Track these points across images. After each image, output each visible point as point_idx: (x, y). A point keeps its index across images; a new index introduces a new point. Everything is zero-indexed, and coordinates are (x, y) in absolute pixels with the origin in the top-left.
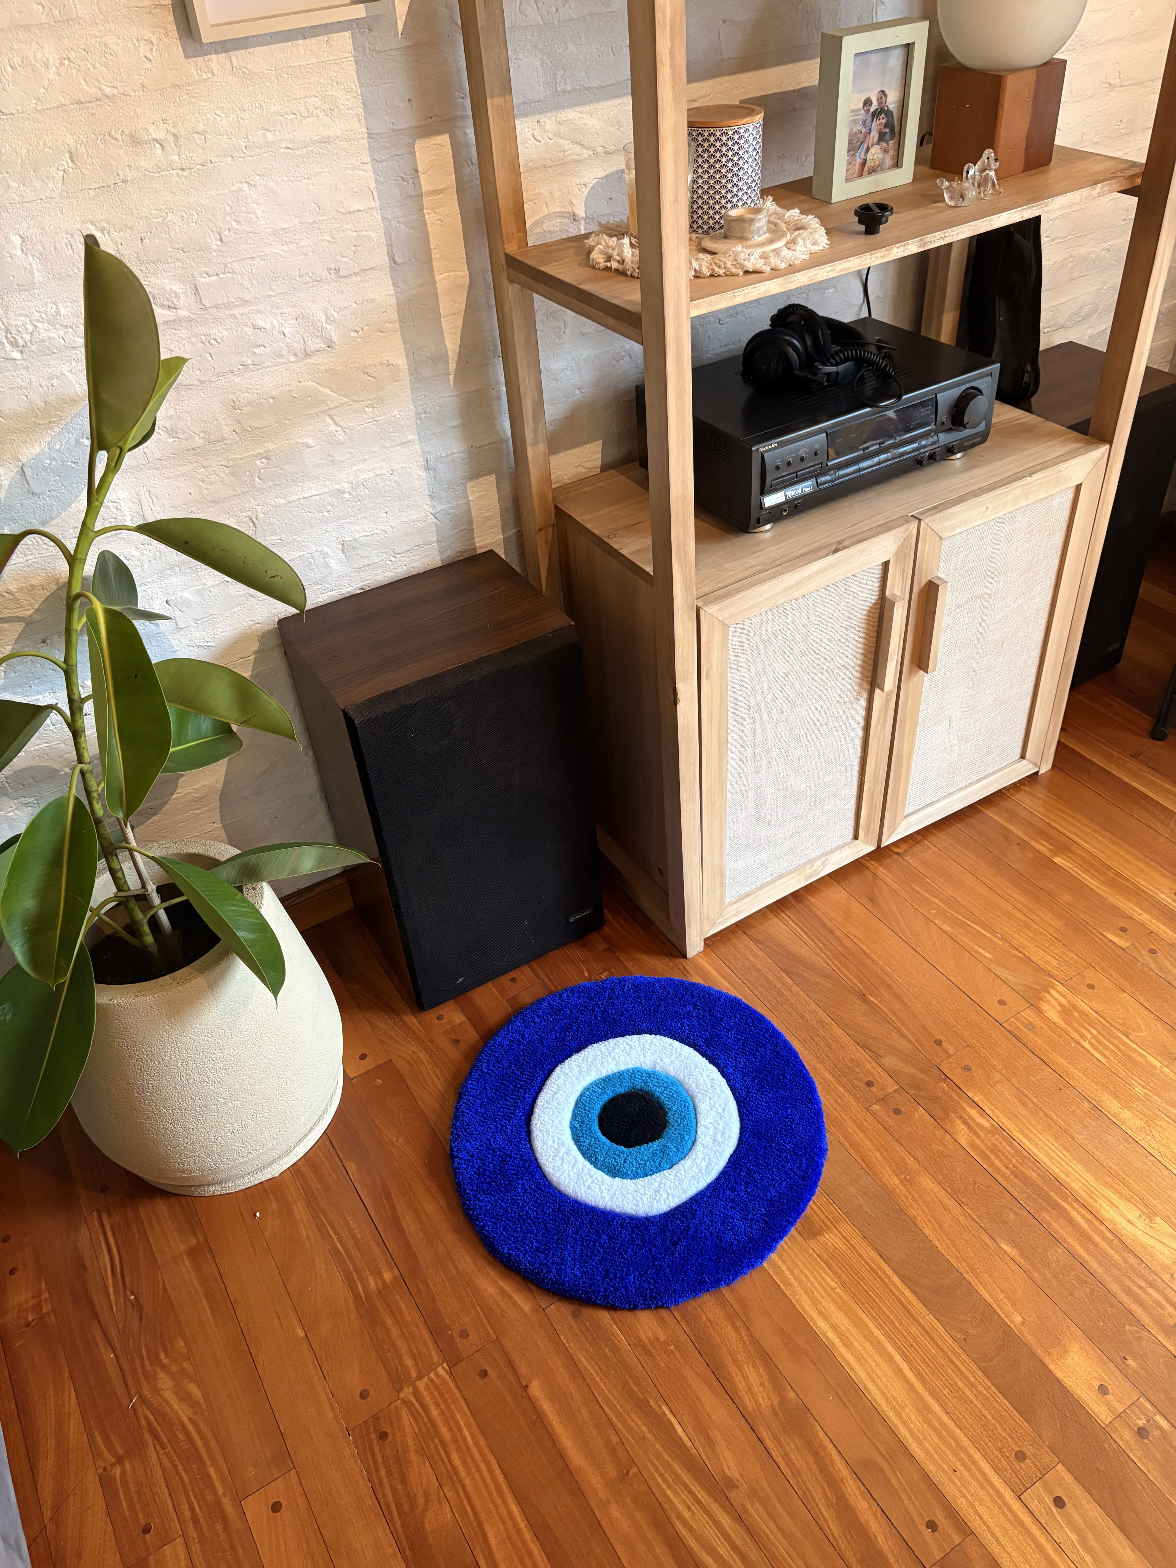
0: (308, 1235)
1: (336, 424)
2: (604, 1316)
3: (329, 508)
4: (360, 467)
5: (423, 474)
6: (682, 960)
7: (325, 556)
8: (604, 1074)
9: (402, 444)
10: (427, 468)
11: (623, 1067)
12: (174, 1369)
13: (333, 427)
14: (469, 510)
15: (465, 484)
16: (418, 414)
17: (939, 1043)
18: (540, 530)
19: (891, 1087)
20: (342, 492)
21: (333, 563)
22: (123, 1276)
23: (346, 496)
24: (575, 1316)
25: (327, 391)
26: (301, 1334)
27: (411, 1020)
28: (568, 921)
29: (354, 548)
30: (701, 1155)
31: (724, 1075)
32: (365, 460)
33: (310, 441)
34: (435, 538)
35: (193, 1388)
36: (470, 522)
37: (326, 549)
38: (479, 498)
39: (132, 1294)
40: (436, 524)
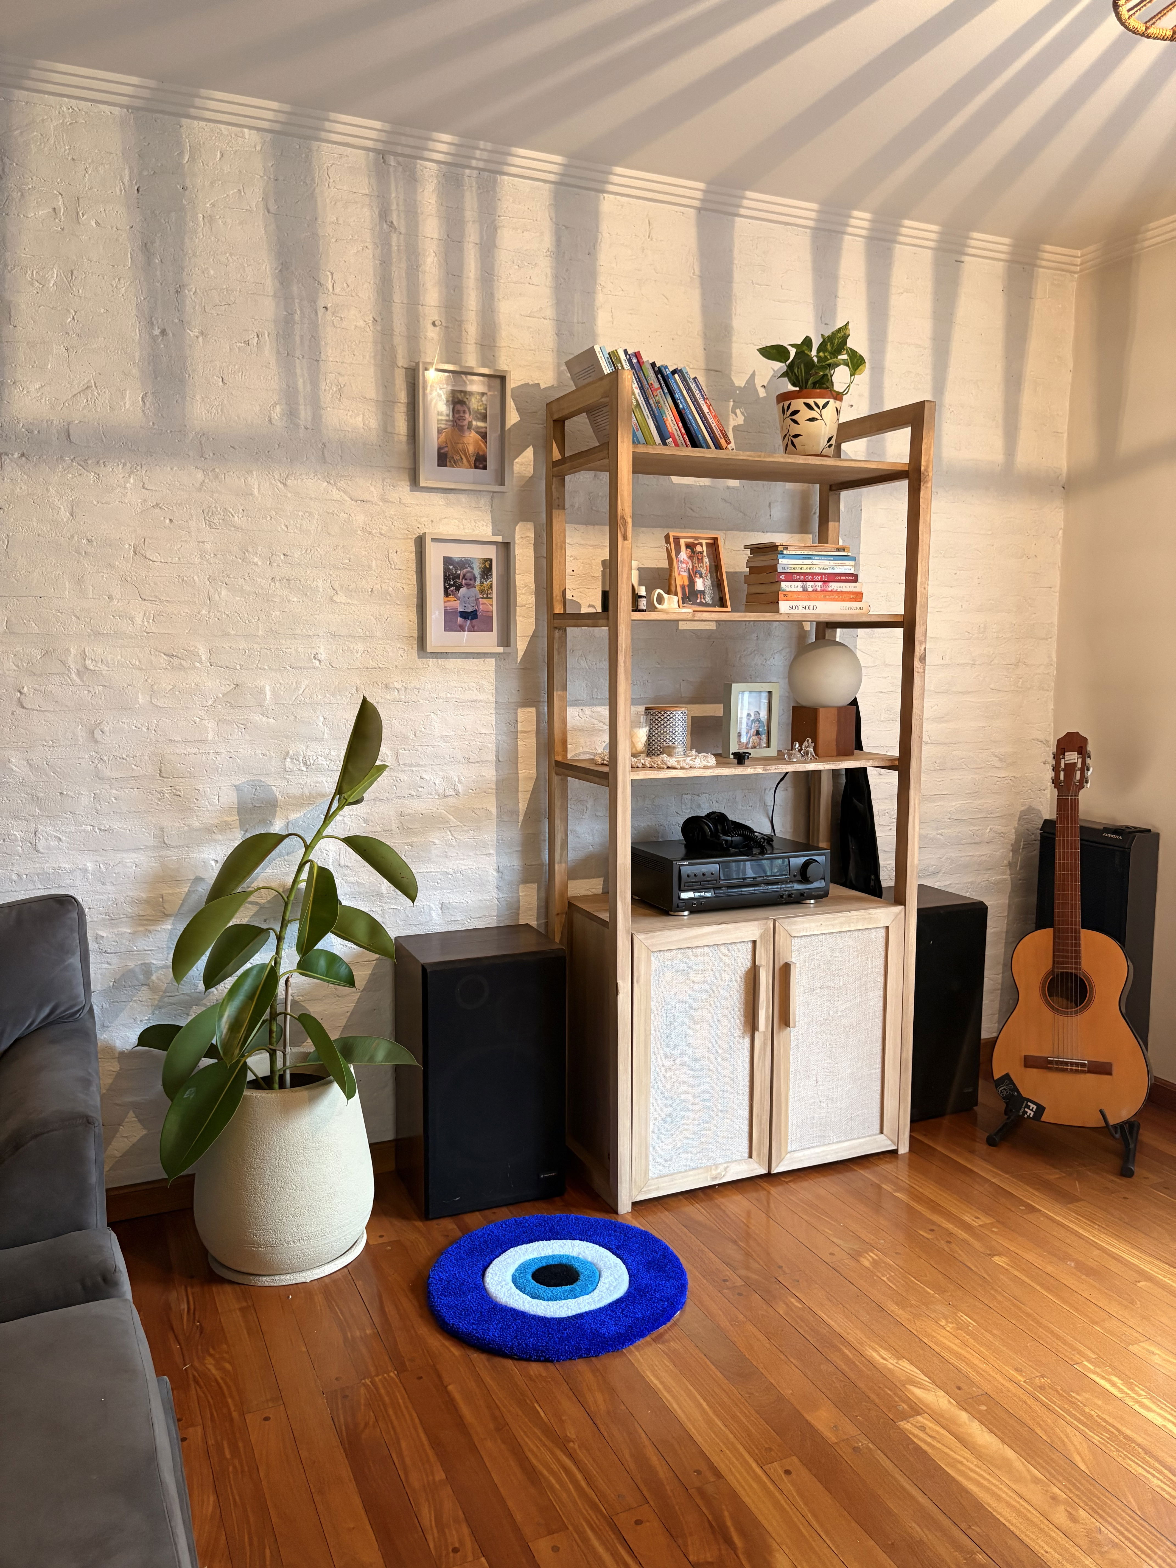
1: (453, 836)
3: (439, 881)
4: (461, 862)
5: (495, 874)
6: (615, 1215)
7: (430, 909)
9: (487, 854)
10: (498, 871)
11: (556, 1253)
12: (217, 1356)
13: (450, 837)
14: (519, 901)
15: (518, 885)
16: (498, 840)
17: (780, 1267)
18: (558, 914)
19: (739, 1283)
20: (448, 874)
21: (434, 914)
22: (194, 1314)
23: (450, 876)
25: (451, 817)
27: (419, 1224)
28: (539, 1176)
29: (448, 908)
30: (597, 1295)
31: (624, 1263)
32: (464, 859)
33: (437, 842)
34: (495, 914)
35: (228, 1366)
36: (518, 909)
37: (432, 905)
38: (526, 895)
39: (198, 1322)
40: (498, 905)
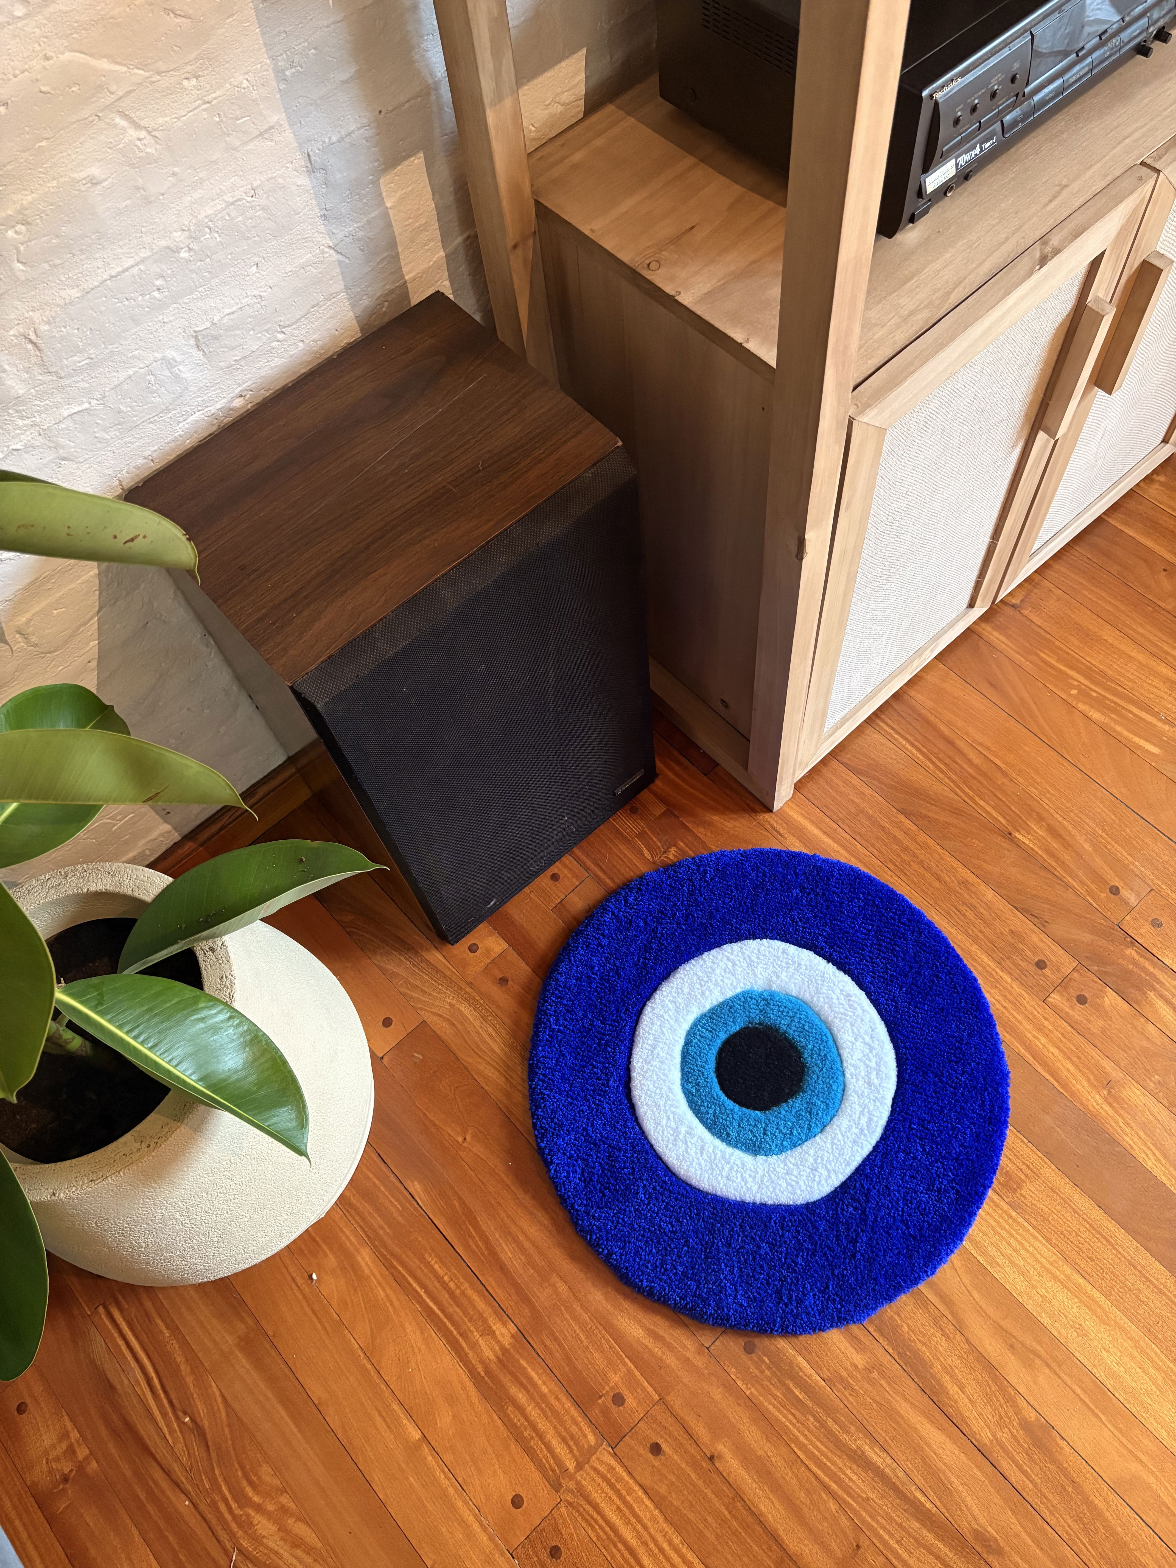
0: (387, 1296)
1: (138, 126)
2: (783, 1345)
3: (158, 283)
4: (197, 195)
5: (304, 181)
6: (767, 816)
7: (170, 364)
8: (708, 1006)
9: (261, 134)
10: (312, 169)
11: (730, 994)
12: (271, 1507)
13: (133, 133)
14: (389, 225)
15: (375, 183)
16: (279, 73)
17: (1115, 891)
18: (515, 247)
19: (1068, 964)
20: (174, 250)
21: (186, 373)
22: (166, 1392)
23: (184, 254)
24: (749, 1349)
25: (104, 64)
26: (416, 1435)
27: (436, 957)
28: (614, 794)
29: (215, 338)
30: (858, 1109)
31: (861, 986)
32: (202, 181)
33: (95, 171)
34: (342, 287)
35: (301, 1529)
36: (393, 244)
37: (171, 354)
38: (402, 199)
39: (185, 1413)
40: (340, 262)
